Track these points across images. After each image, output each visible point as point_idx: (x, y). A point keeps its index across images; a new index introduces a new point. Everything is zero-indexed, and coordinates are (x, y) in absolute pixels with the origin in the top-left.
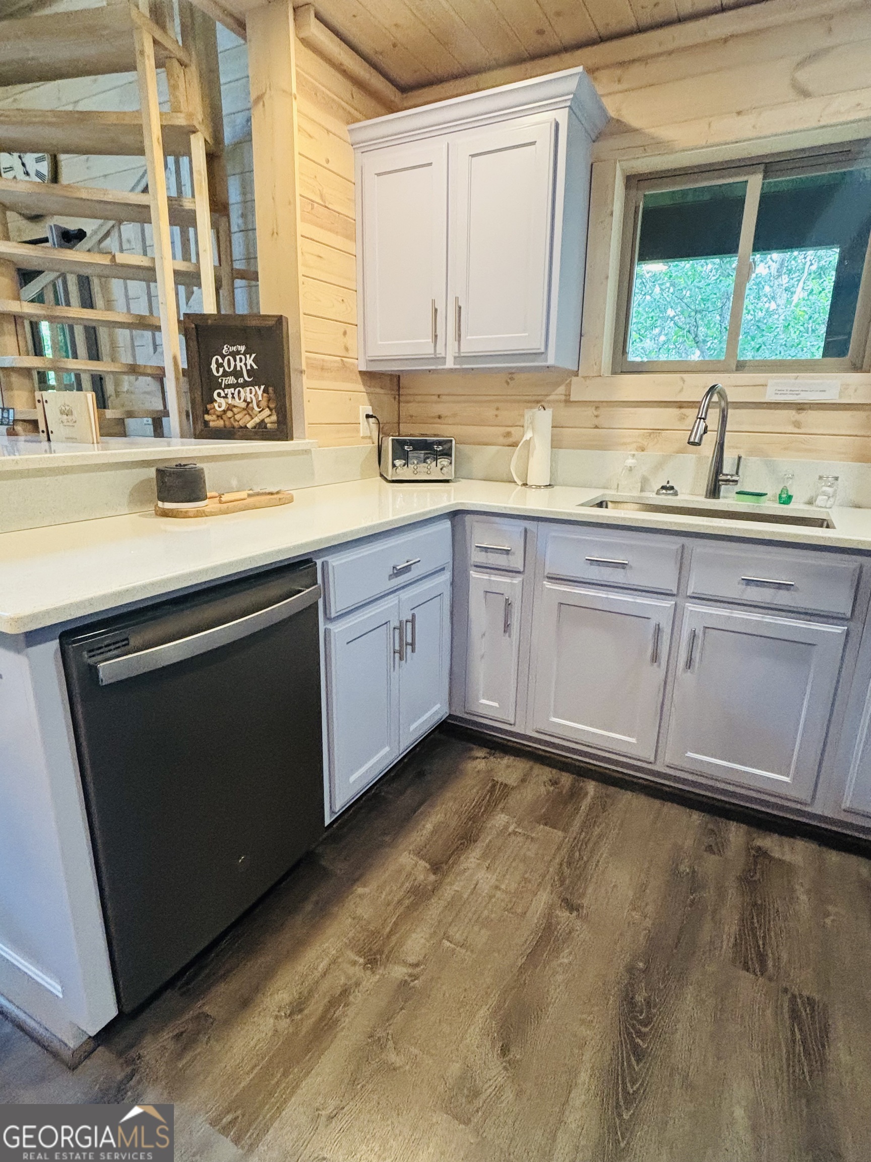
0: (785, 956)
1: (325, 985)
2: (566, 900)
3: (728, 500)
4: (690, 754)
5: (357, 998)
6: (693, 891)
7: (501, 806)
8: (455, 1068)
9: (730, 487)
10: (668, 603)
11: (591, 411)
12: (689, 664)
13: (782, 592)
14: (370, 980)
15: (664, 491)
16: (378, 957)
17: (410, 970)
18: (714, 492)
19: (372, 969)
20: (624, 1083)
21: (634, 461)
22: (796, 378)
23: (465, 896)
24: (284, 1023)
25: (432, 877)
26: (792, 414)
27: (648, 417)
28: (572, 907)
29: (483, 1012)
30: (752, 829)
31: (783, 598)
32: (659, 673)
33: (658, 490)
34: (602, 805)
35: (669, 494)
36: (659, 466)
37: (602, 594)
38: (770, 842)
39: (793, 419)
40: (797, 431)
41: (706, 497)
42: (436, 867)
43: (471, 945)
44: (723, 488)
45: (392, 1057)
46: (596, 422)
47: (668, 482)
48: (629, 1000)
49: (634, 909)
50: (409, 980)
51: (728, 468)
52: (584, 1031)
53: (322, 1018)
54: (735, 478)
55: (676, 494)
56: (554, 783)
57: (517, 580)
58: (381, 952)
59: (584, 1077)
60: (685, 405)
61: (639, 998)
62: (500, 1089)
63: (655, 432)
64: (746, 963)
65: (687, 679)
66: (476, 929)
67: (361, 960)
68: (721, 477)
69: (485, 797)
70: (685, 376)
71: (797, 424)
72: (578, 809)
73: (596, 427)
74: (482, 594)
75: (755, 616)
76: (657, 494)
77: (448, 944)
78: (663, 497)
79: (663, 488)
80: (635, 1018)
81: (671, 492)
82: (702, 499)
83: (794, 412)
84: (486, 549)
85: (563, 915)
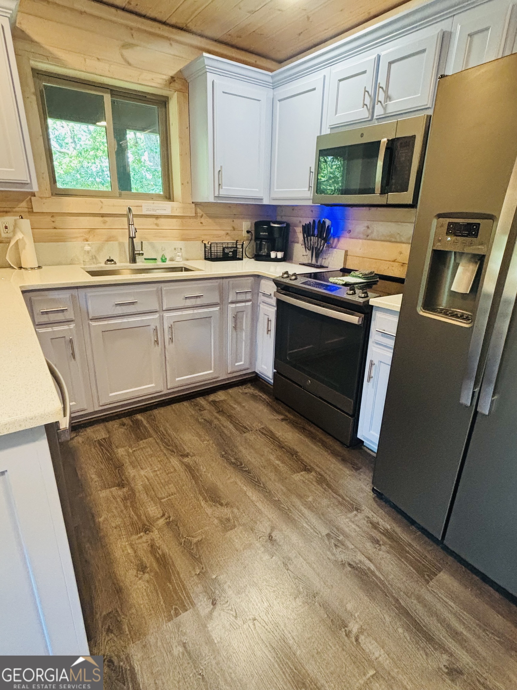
0: (249, 423)
1: (141, 553)
2: (181, 456)
3: (141, 263)
4: (177, 379)
5: (159, 542)
6: (211, 424)
7: (114, 447)
8: (216, 521)
9: (140, 257)
10: (156, 316)
11: (48, 219)
12: (171, 339)
13: (198, 299)
14: (155, 534)
15: (109, 263)
16: (146, 527)
17: (164, 518)
18: (133, 260)
19: (149, 532)
20: (254, 480)
21: (89, 247)
22: (153, 203)
23: (148, 483)
24: (147, 576)
25: (125, 490)
26: (153, 220)
27: (86, 222)
28: (187, 455)
29: (203, 503)
30: (204, 397)
31: (199, 302)
32: (158, 349)
33: (105, 262)
34: (152, 420)
35: (113, 264)
36: (100, 249)
37: (125, 320)
38: (212, 397)
39: (155, 222)
40: (156, 227)
41: (130, 263)
42: (121, 485)
43: (172, 493)
44: (137, 257)
45: (195, 540)
46: (53, 225)
47: (110, 257)
48: (231, 463)
49: (203, 442)
50: (168, 520)
51: (138, 248)
52: (232, 480)
53: (157, 560)
54: (141, 252)
55: (115, 263)
56: (124, 425)
57: (72, 326)
58: (144, 525)
59: (245, 488)
60: (104, 215)
61: (233, 461)
62: (232, 512)
63: (92, 230)
64: (244, 432)
65: (170, 347)
66: (167, 487)
67: (142, 534)
68: (136, 252)
69: (102, 449)
70: (102, 200)
71: (157, 225)
72: (145, 427)
73: (55, 228)
74: (49, 340)
75: (190, 312)
76: (105, 264)
77: (165, 500)
78: (109, 265)
79: (108, 260)
80: (238, 466)
81: (113, 262)
82: (128, 264)
83: (154, 219)
84: (47, 313)
85: (186, 460)
